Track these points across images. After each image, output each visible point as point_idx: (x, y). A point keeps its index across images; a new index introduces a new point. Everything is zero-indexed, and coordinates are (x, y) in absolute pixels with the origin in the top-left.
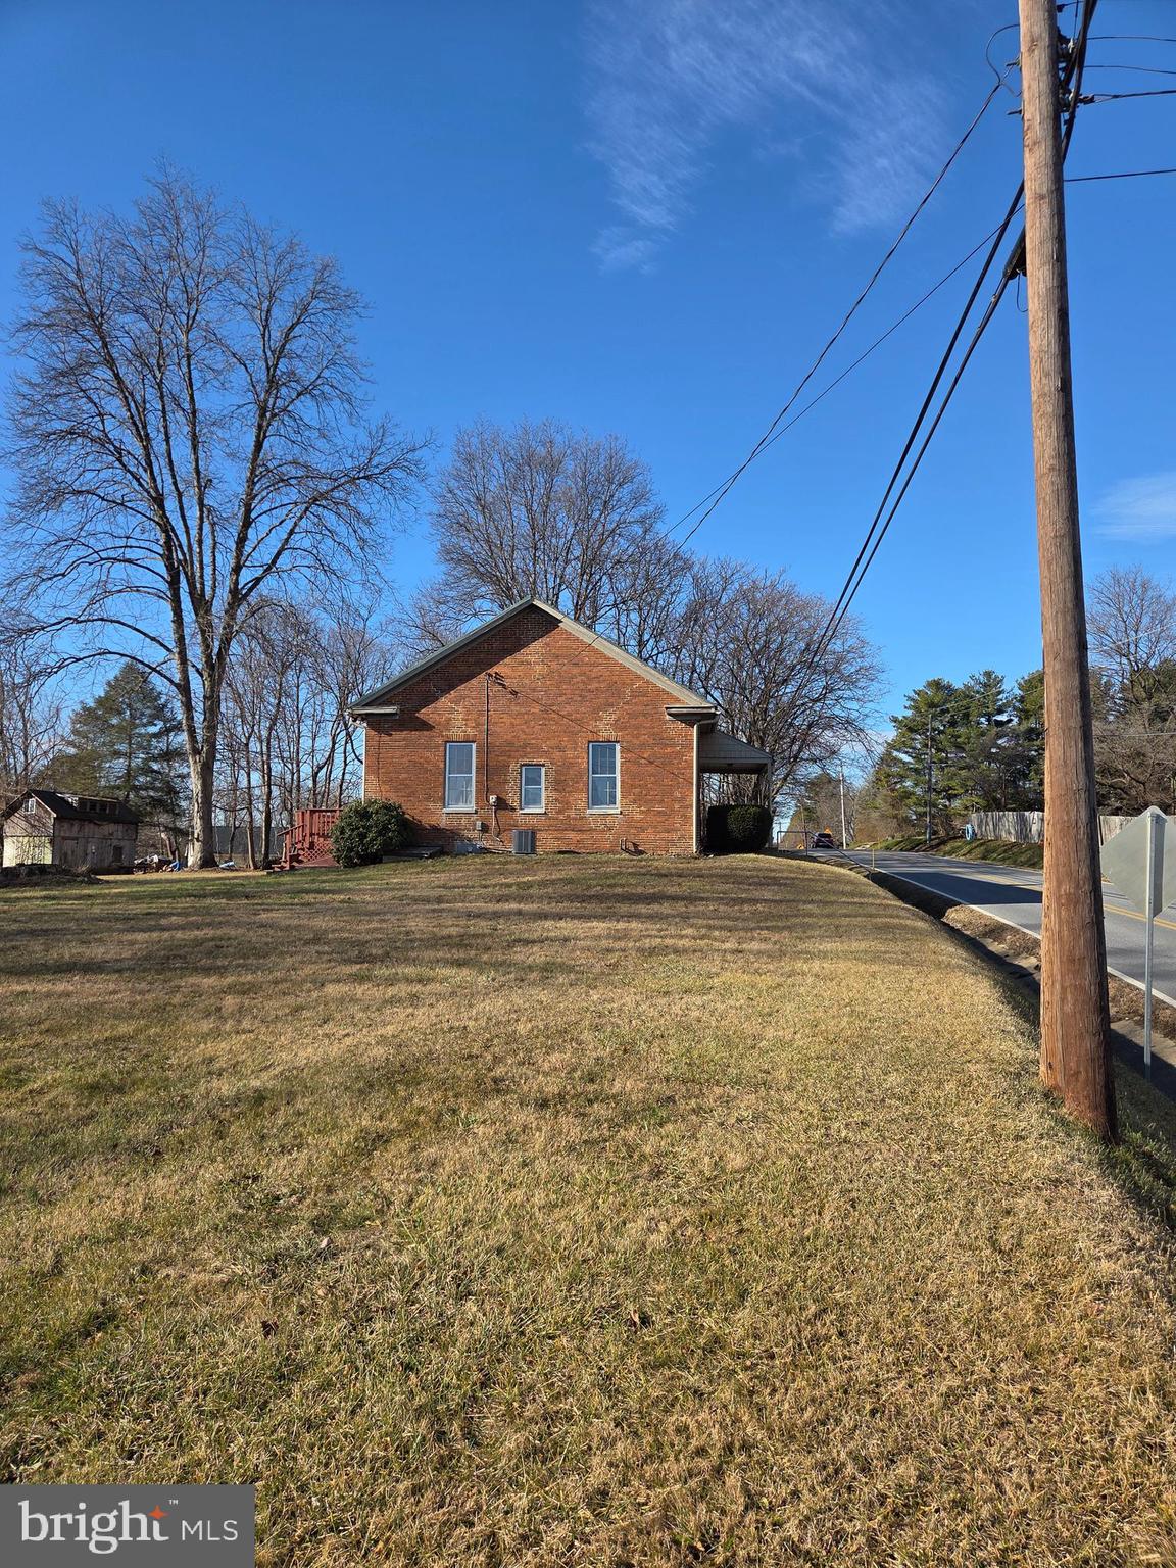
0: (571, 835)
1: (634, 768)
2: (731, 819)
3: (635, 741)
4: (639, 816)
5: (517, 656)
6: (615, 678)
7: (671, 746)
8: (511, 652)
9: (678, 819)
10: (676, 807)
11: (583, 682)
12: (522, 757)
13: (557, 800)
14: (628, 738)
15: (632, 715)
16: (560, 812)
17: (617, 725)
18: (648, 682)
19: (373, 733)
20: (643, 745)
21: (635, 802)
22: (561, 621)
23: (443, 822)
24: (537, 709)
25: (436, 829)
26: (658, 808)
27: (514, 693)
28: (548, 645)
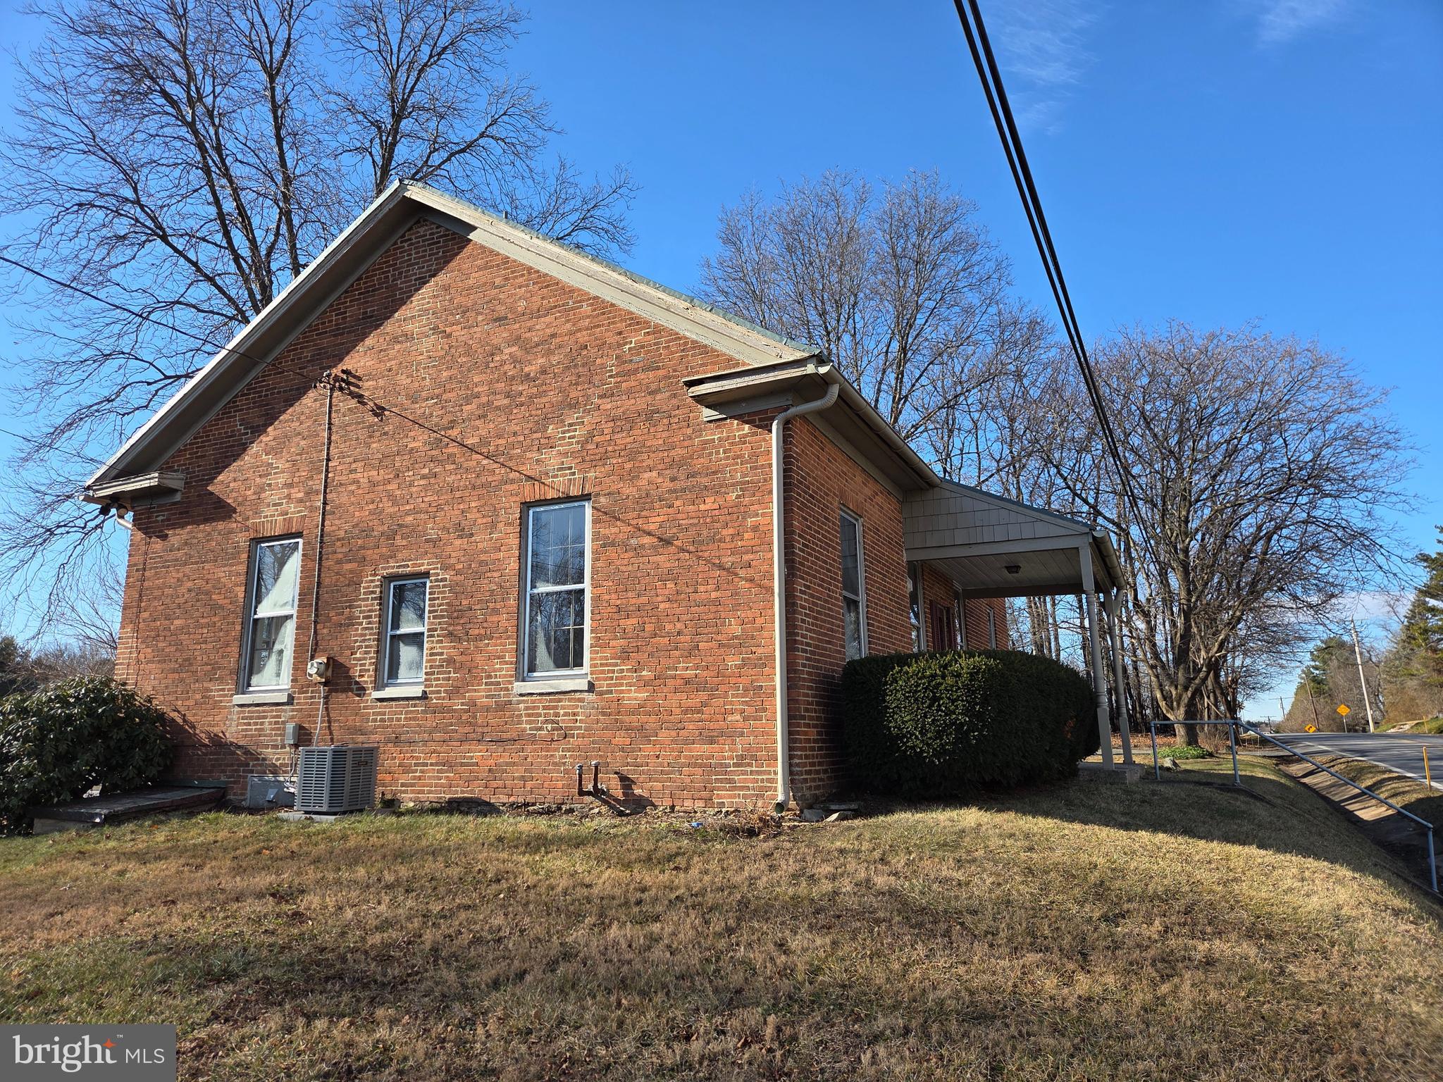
0: (477, 753)
1: (624, 562)
2: (897, 692)
3: (628, 490)
4: (635, 696)
5: (389, 327)
6: (583, 337)
7: (717, 491)
8: (374, 321)
9: (735, 700)
10: (733, 661)
11: (515, 360)
12: (386, 559)
13: (450, 661)
14: (614, 484)
15: (625, 422)
16: (455, 692)
17: (590, 454)
18: (658, 330)
19: (140, 535)
20: (645, 502)
21: (625, 655)
22: (474, 228)
23: (233, 730)
24: (418, 440)
25: (218, 743)
26: (686, 670)
27: (379, 411)
28: (446, 288)
